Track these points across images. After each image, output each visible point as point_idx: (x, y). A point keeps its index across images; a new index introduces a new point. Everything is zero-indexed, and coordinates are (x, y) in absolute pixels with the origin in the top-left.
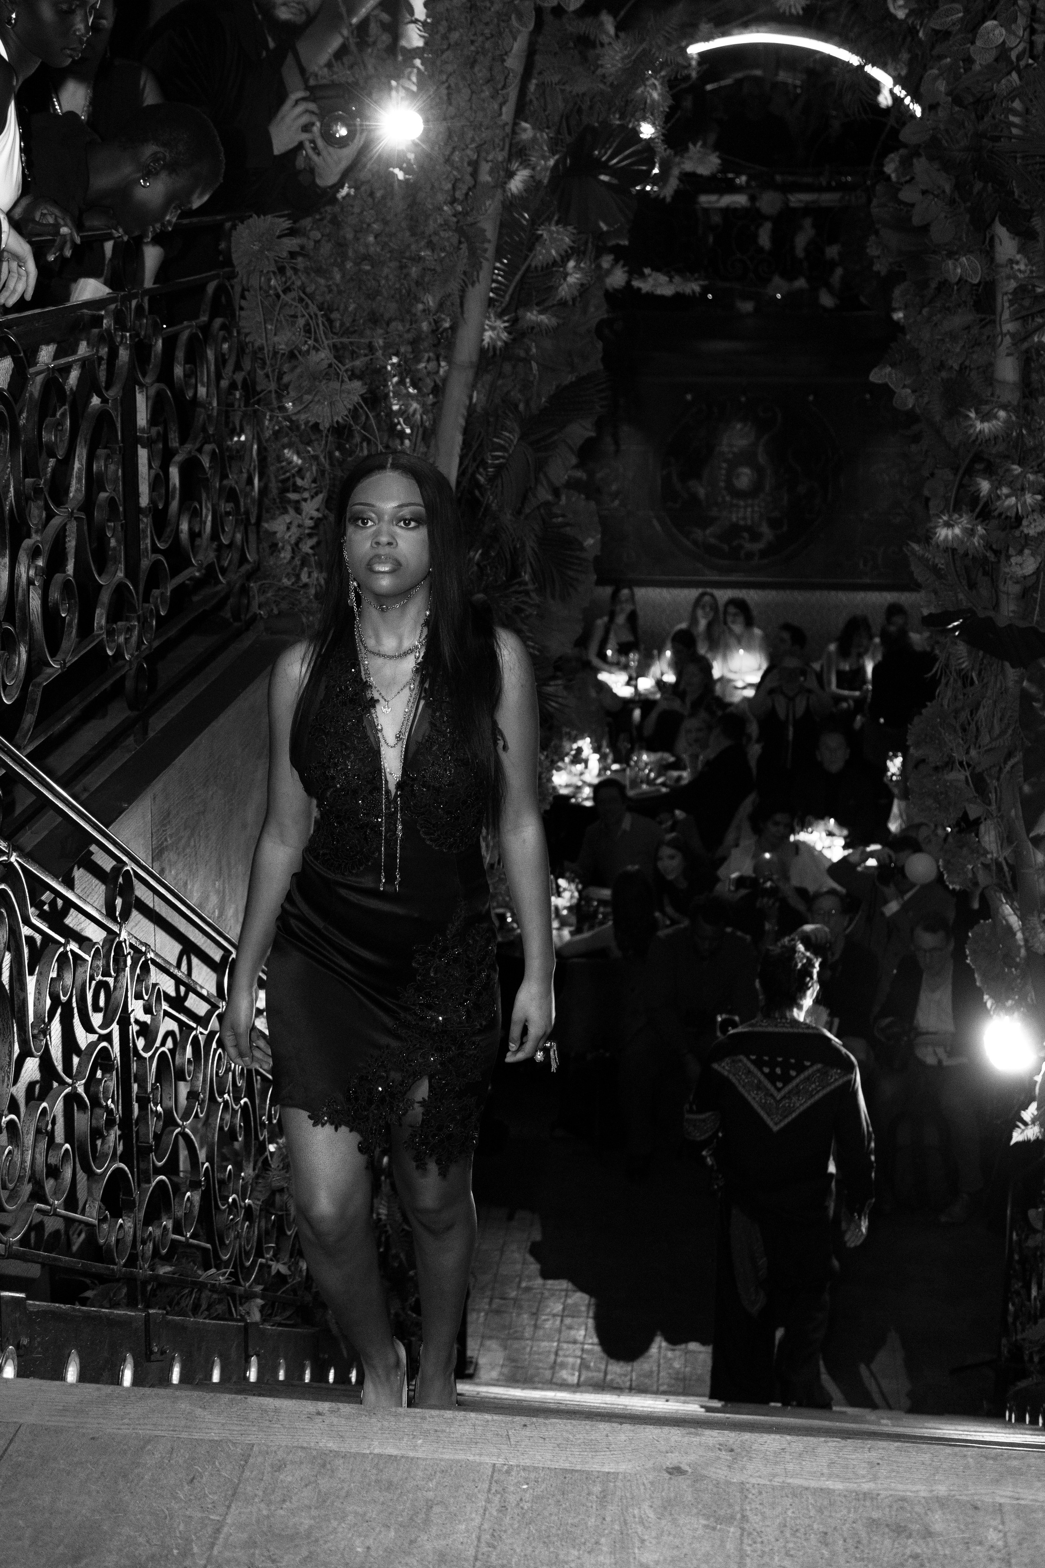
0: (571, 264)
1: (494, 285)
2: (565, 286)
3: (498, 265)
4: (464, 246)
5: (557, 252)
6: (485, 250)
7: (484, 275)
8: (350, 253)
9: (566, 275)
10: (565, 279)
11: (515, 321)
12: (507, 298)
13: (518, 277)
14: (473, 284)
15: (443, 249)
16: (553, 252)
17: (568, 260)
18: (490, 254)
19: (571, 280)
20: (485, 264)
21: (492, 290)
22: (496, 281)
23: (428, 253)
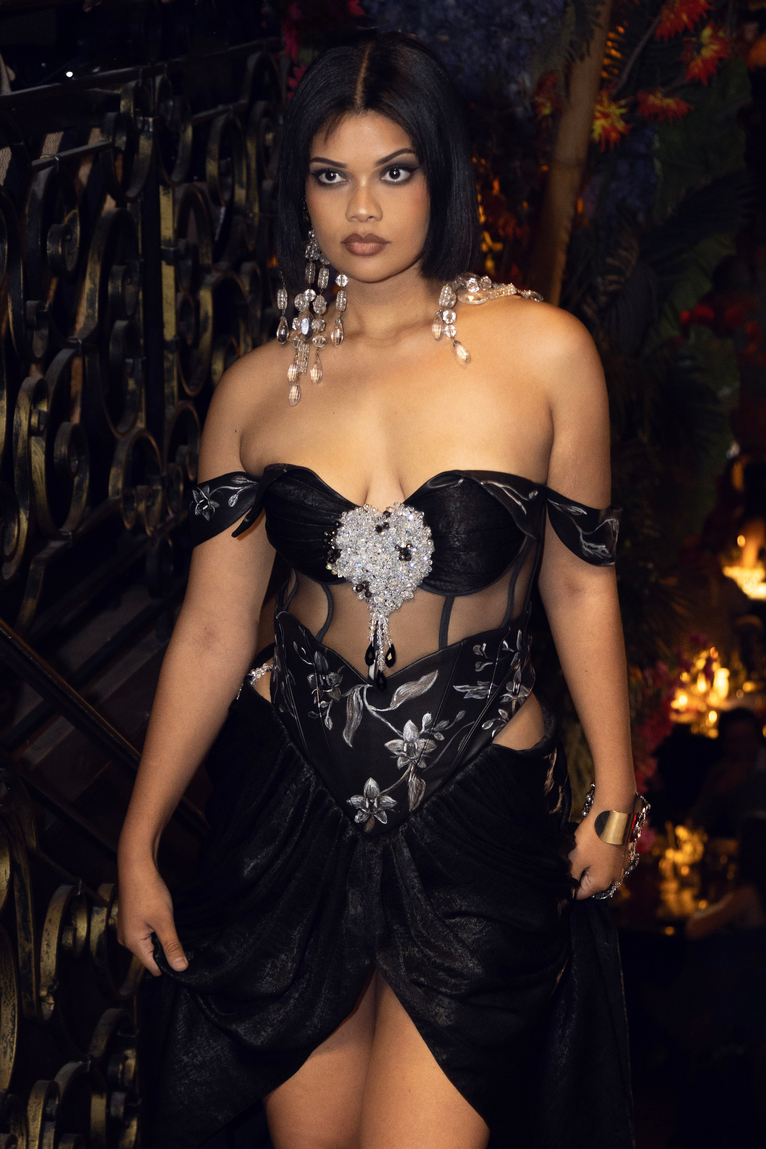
0: (707, 32)
1: (607, 61)
2: (699, 62)
3: (612, 35)
4: (571, 10)
5: (689, 17)
6: (598, 15)
7: (595, 45)
8: (424, 19)
9: (700, 47)
10: (699, 52)
11: (633, 107)
12: (625, 76)
13: (638, 50)
14: (582, 58)
15: (545, 14)
16: (685, 17)
17: (703, 27)
18: (603, 20)
19: (707, 53)
20: (598, 34)
21: (605, 68)
22: (609, 56)
23: (525, 18)
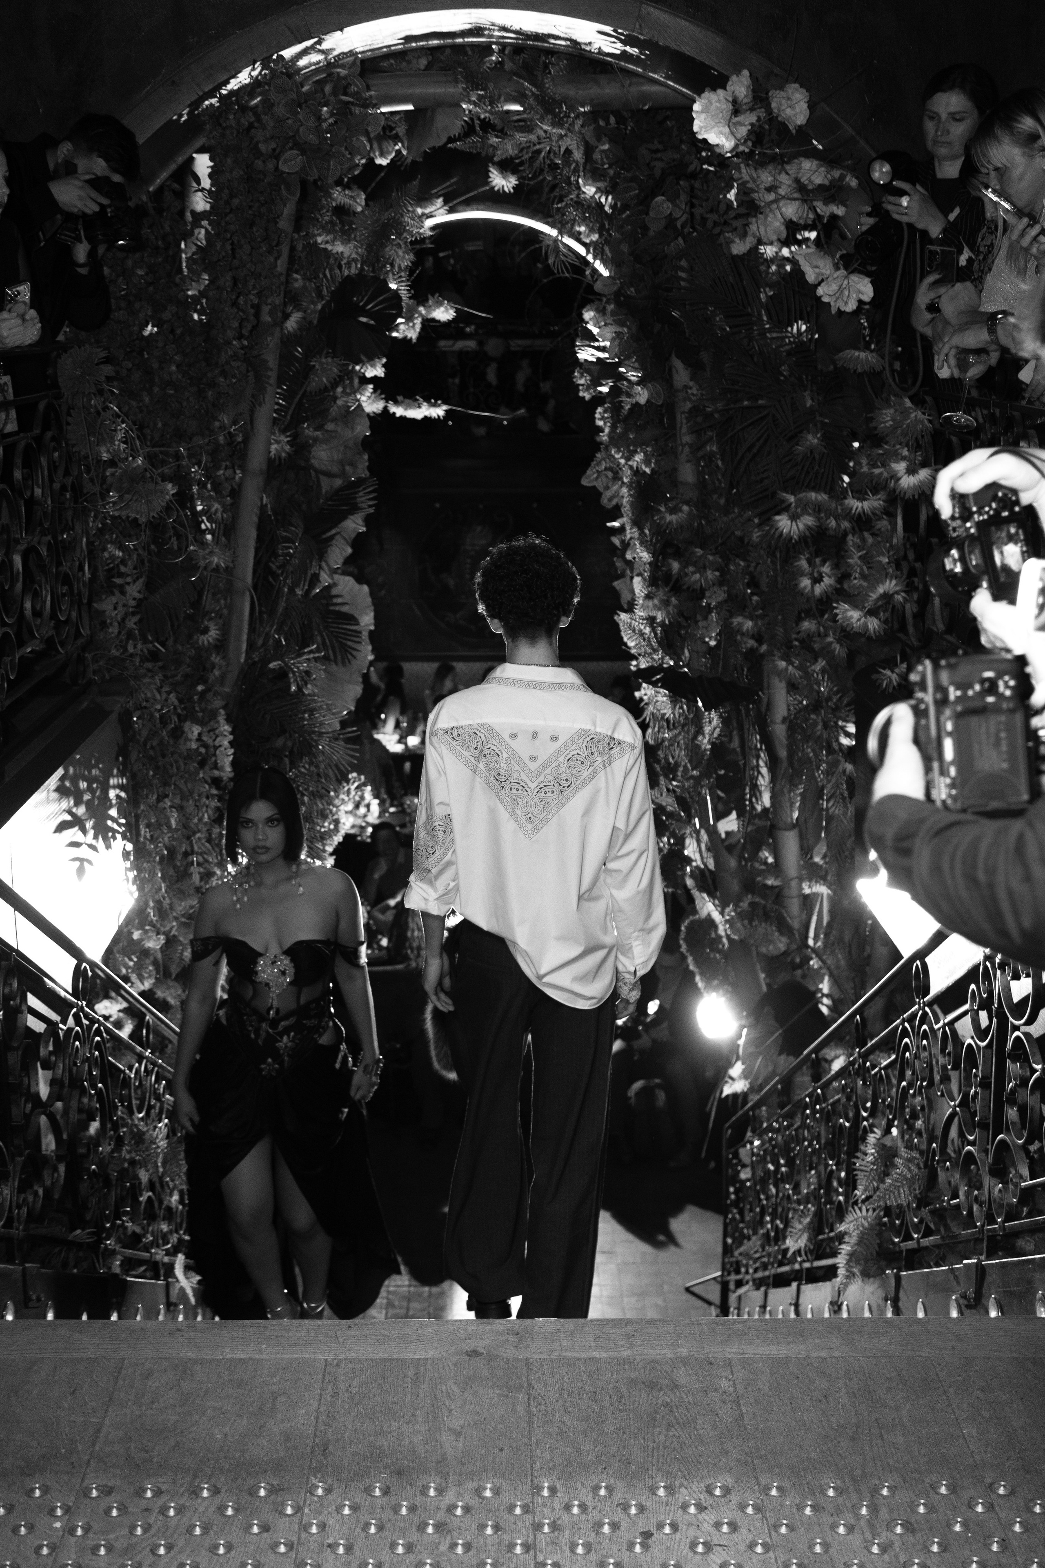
1: (276, 407)
2: (335, 408)
3: (278, 390)
4: (251, 374)
5: (327, 379)
6: (269, 377)
7: (268, 398)
8: (157, 379)
9: (335, 398)
10: (335, 402)
11: (295, 437)
12: (289, 418)
13: (296, 400)
14: (260, 405)
15: (234, 376)
16: (325, 379)
17: (337, 386)
18: (273, 380)
20: (270, 390)
21: (276, 411)
22: (278, 404)
23: (222, 379)
